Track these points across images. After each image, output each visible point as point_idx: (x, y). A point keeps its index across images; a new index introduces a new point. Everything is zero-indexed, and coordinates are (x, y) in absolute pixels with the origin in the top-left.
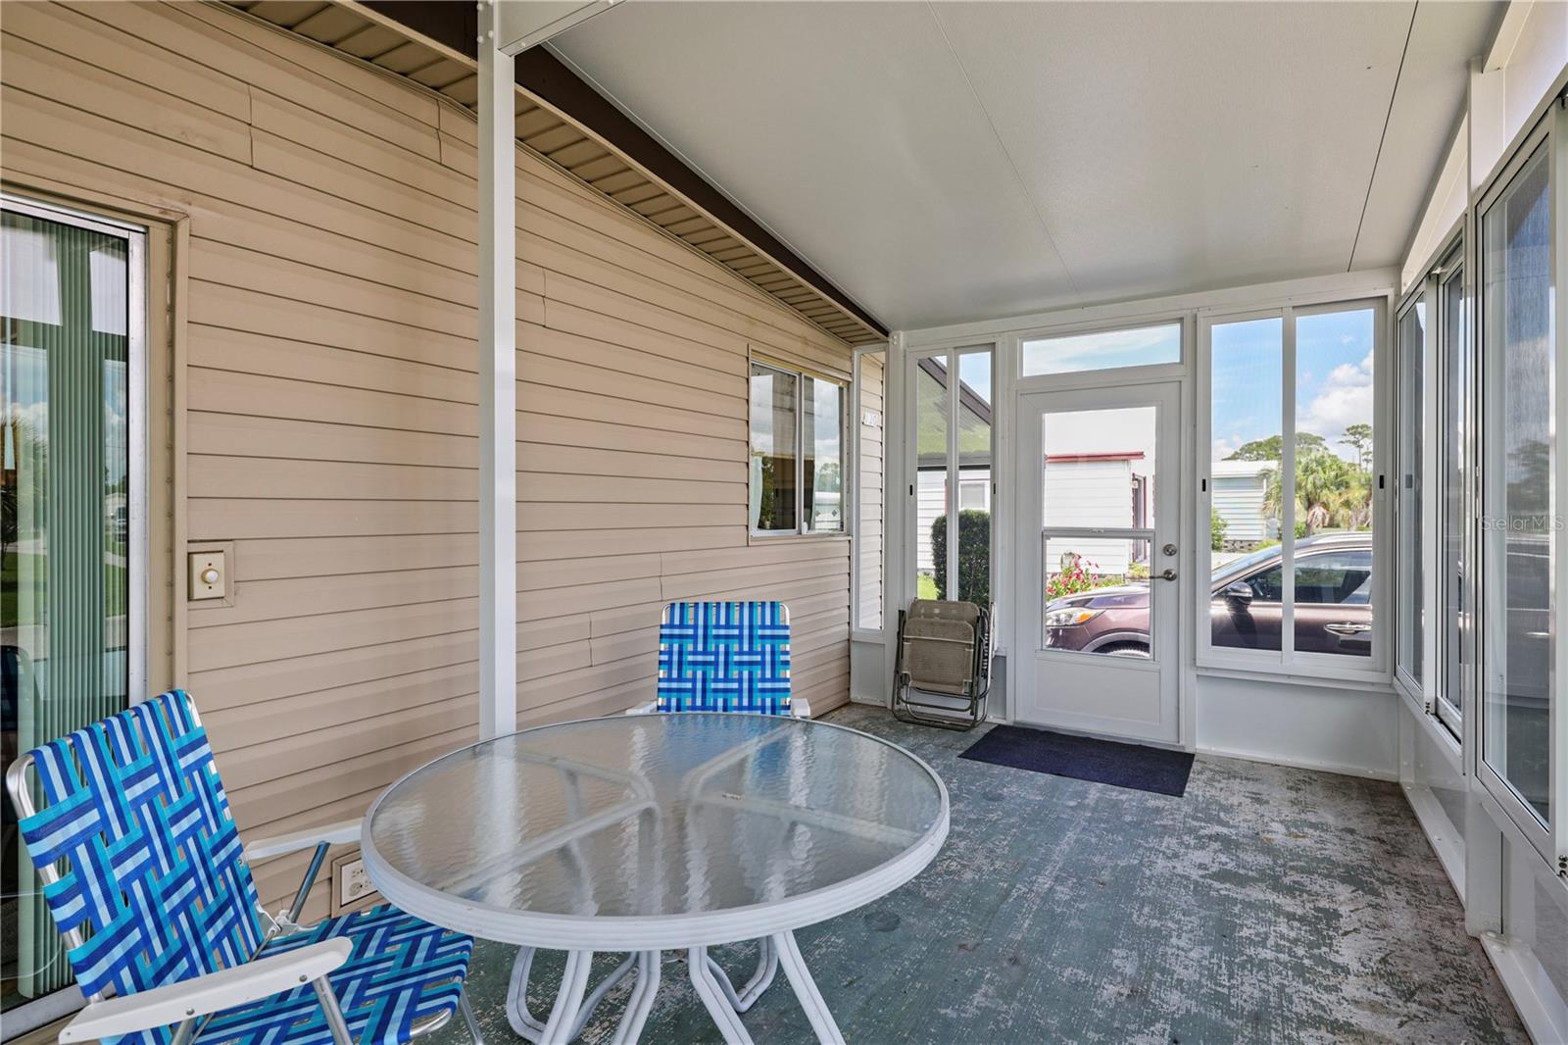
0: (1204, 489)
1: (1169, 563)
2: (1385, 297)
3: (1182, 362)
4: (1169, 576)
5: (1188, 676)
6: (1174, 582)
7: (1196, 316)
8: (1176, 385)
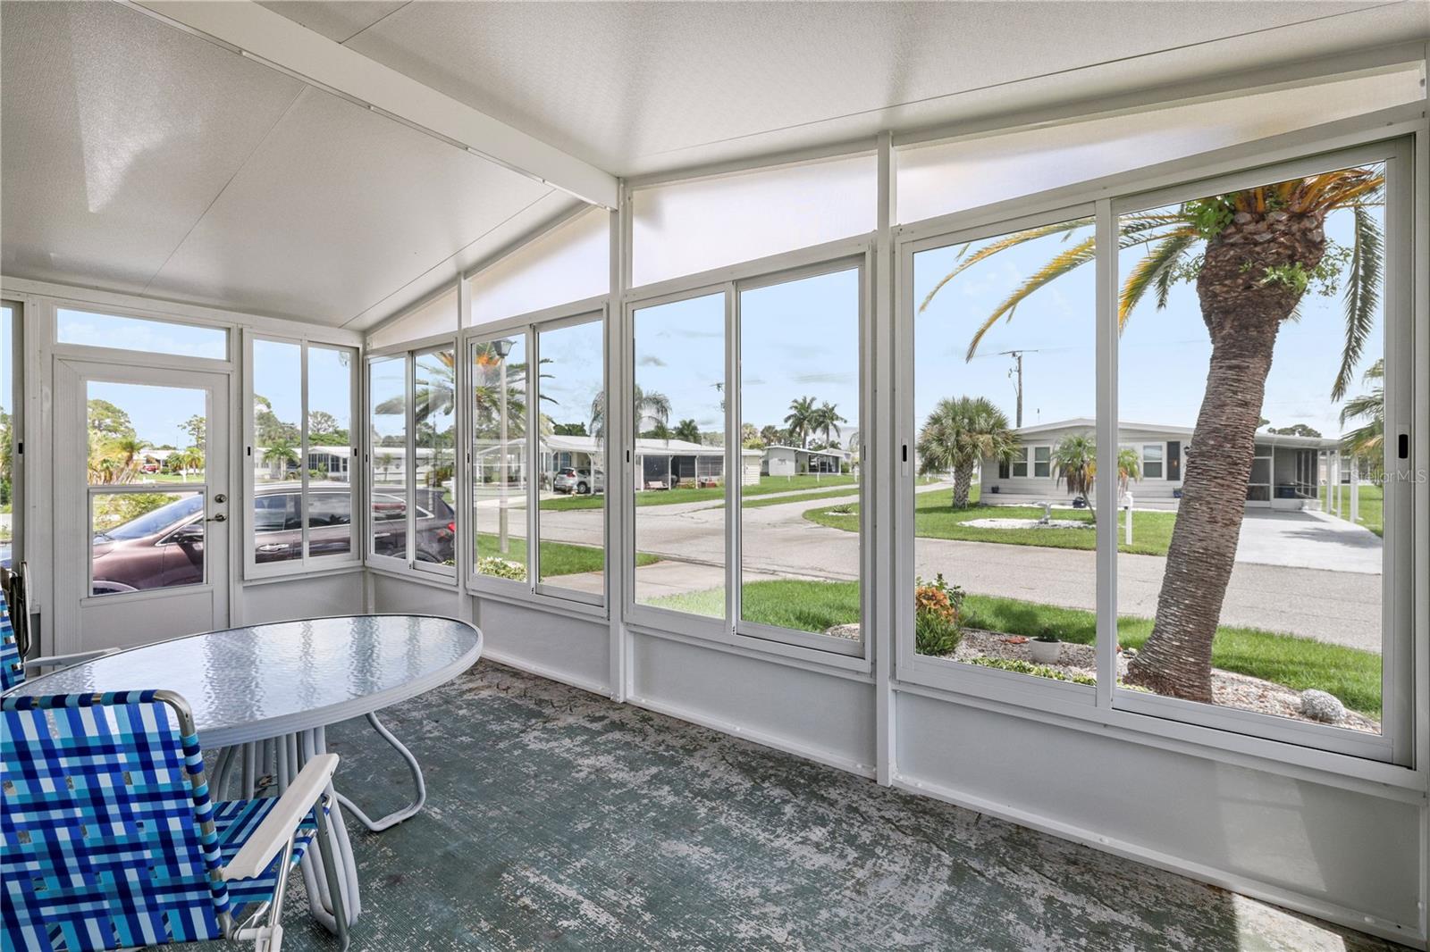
0: (249, 454)
1: (220, 509)
2: (358, 349)
3: (229, 360)
4: (220, 518)
5: (237, 589)
6: (224, 523)
7: (242, 330)
8: (226, 377)
